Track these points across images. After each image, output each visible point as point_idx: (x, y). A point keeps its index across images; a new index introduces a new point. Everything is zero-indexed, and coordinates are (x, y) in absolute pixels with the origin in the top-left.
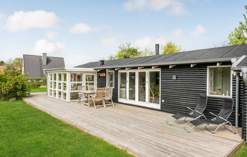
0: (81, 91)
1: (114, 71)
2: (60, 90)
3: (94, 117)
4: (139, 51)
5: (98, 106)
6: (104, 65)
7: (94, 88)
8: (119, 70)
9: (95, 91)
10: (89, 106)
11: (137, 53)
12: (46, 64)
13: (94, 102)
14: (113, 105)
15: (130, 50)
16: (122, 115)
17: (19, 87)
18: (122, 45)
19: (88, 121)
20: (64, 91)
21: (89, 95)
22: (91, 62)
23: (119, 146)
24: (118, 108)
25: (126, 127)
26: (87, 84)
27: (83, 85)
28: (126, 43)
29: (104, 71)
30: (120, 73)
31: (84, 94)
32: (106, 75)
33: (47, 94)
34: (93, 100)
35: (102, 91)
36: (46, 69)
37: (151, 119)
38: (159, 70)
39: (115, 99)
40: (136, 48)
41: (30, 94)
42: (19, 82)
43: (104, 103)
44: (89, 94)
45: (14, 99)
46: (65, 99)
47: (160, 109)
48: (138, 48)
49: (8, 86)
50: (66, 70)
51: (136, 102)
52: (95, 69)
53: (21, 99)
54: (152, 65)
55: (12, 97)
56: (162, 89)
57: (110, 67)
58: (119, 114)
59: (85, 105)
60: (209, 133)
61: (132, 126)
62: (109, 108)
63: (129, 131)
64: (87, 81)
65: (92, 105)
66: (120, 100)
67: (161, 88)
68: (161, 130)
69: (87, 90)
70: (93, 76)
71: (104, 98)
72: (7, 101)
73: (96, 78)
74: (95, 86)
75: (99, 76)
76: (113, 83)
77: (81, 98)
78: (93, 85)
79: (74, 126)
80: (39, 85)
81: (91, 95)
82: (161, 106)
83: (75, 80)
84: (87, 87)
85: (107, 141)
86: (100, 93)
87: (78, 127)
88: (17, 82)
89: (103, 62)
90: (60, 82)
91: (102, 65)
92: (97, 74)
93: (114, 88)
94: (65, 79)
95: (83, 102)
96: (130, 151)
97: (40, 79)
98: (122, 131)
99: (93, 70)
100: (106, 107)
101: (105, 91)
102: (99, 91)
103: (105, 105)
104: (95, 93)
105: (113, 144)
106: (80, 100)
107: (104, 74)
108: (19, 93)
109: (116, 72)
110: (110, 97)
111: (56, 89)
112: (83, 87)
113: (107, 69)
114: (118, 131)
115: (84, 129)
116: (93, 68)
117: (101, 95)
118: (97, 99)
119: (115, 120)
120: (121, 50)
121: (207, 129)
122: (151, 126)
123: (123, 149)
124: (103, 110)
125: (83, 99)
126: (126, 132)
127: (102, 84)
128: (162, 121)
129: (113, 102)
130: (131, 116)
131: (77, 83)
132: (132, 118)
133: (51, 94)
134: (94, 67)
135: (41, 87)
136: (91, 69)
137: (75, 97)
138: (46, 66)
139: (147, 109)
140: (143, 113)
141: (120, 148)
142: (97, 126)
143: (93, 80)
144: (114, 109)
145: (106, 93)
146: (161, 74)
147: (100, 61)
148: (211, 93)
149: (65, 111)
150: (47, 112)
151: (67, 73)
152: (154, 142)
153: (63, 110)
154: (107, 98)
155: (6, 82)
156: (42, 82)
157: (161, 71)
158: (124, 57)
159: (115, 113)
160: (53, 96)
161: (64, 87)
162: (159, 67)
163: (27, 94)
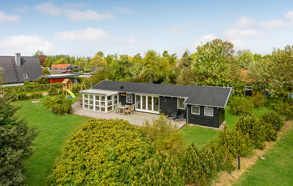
2: (97, 106)
12: (20, 66)
20: (102, 107)
26: (114, 101)
30: (136, 95)
32: (126, 95)
34: (127, 112)
47: (159, 114)
51: (147, 110)
53: (71, 113)
60: (178, 122)
62: (134, 115)
73: (118, 97)
74: (118, 101)
76: (132, 100)
81: (125, 110)
90: (97, 101)
91: (122, 89)
92: (119, 94)
93: (132, 103)
111: (93, 105)
121: (177, 121)
124: (132, 117)
131: (110, 101)
138: (20, 67)
146: (159, 98)
148: (179, 107)
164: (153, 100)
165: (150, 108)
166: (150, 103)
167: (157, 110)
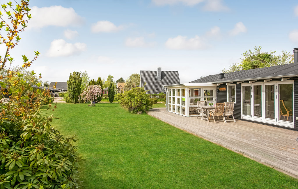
0: (200, 106)
1: (236, 85)
2: (179, 105)
3: (214, 130)
4: (274, 55)
5: (218, 121)
6: (224, 79)
7: (213, 103)
8: (242, 83)
9: (215, 106)
10: (208, 121)
11: (270, 59)
12: (161, 79)
13: (213, 117)
14: (235, 121)
15: (259, 56)
16: (244, 130)
17: (144, 102)
18: (248, 51)
19: (208, 132)
20: (183, 106)
21: (208, 110)
22: (210, 76)
23: (236, 151)
24: (240, 124)
25: (245, 140)
26: (205, 99)
27: (201, 100)
28: (255, 47)
29: (224, 85)
30: (244, 86)
31: (203, 108)
32: (226, 89)
33: (167, 109)
34: (212, 115)
35: (222, 106)
36: (165, 85)
37: (278, 136)
38: (292, 82)
39: (237, 116)
40: (269, 52)
41: (152, 109)
42: (144, 97)
43: (224, 118)
44: (208, 108)
45: (141, 112)
46: (184, 113)
47: (293, 127)
48: (272, 52)
49: (137, 101)
50: (185, 85)
51: (263, 119)
52: (214, 84)
53: (146, 113)
54: (281, 77)
55: (139, 111)
56: (296, 105)
57: (231, 81)
58: (240, 130)
59: (204, 120)
61: (253, 140)
62: (229, 124)
63: (249, 143)
64: (206, 96)
65: (211, 120)
66: (243, 117)
67: (295, 103)
68: (285, 146)
69: (206, 105)
70: (212, 91)
71: (224, 113)
72: (135, 114)
73: (215, 93)
74: (215, 101)
75: (219, 90)
76: (235, 98)
77: (200, 113)
78: (212, 100)
79: (196, 135)
80: (157, 101)
81: (210, 110)
82: (295, 124)
83: (192, 96)
84: (205, 102)
85: (225, 147)
86: (220, 108)
87: (199, 136)
88: (143, 98)
89: (222, 76)
90: (178, 97)
91: (222, 78)
92: (217, 88)
93: (236, 103)
94: (184, 95)
95: (202, 117)
96: (246, 155)
97: (156, 95)
98: (241, 142)
99: (212, 84)
100: (226, 122)
101: (225, 107)
102: (219, 106)
103: (225, 121)
104: (214, 108)
105: (231, 150)
106: (199, 116)
107: (225, 88)
108: (144, 108)
109: (239, 86)
110: (230, 113)
111: (175, 104)
112: (202, 102)
113: (228, 82)
114: (237, 141)
115: (205, 138)
116: (212, 83)
117: (221, 110)
118: (216, 114)
119: (235, 134)
120: (247, 58)
122: (275, 142)
123: (240, 154)
124: (224, 125)
125: (202, 114)
126: (246, 143)
127: (222, 99)
128: (291, 139)
129: (235, 118)
130: (254, 132)
131: (194, 98)
132: (254, 134)
133: (170, 109)
134: (213, 81)
135: (158, 103)
136: (210, 84)
137: (194, 112)
139: (276, 128)
140: (270, 130)
141: (238, 152)
142: (217, 137)
143: (212, 95)
144: (234, 125)
145: (226, 108)
146: (295, 87)
147: (220, 74)
149: (186, 124)
150: (170, 124)
151: (186, 89)
152: (273, 153)
153: (184, 123)
154: (228, 114)
155: (134, 97)
156: (158, 98)
157: (294, 83)
158: (251, 66)
159: (236, 128)
160: (172, 111)
161: (183, 102)
162: (292, 78)
163: (150, 108)
164: (277, 94)
165: (270, 114)
166: (270, 98)
167: (290, 120)
